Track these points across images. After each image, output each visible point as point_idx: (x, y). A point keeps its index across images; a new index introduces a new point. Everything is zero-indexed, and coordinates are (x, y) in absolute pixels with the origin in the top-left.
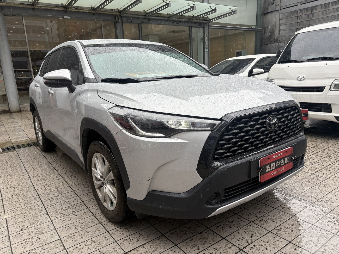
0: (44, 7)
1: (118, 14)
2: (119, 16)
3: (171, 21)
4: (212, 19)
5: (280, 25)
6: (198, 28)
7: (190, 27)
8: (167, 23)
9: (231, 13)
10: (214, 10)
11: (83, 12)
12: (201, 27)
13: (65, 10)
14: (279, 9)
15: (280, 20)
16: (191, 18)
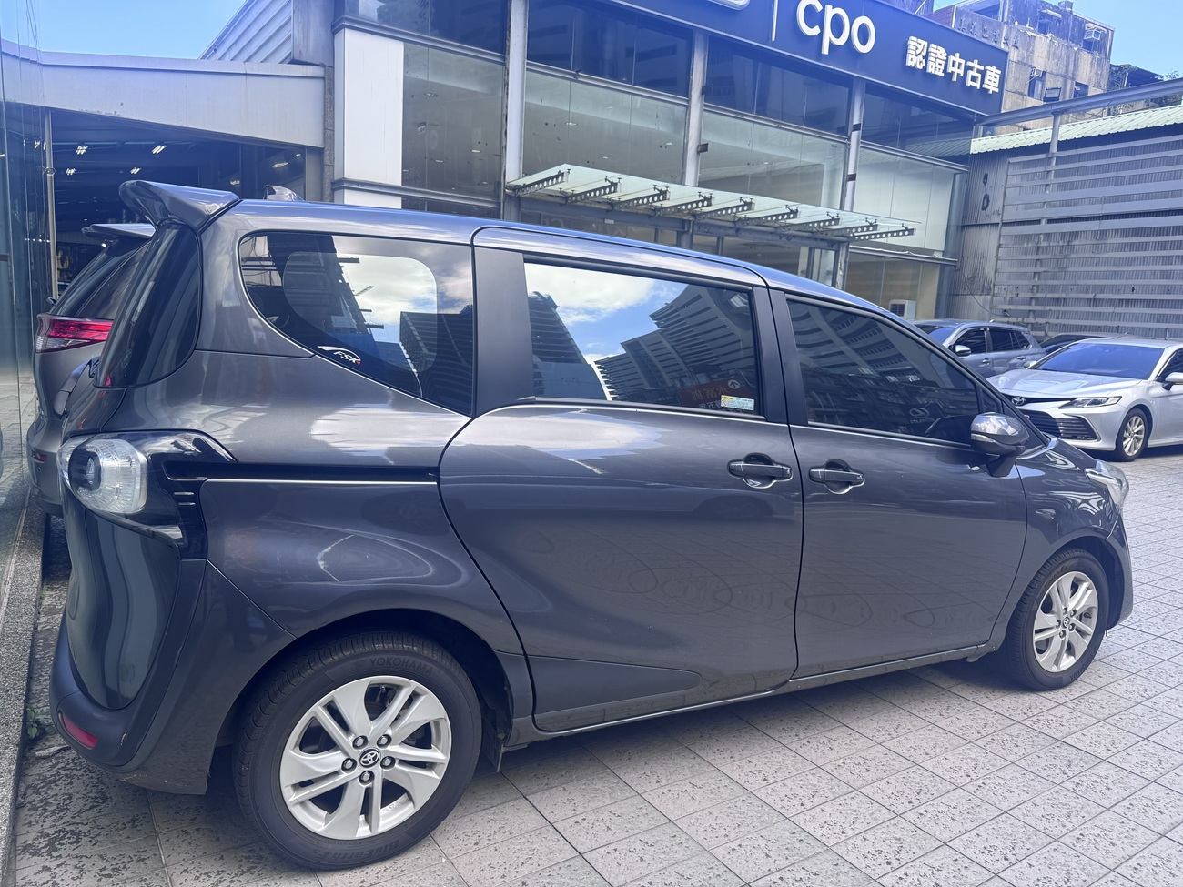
4: (859, 236)
5: (998, 258)
6: (823, 251)
7: (812, 249)
9: (904, 231)
10: (874, 226)
11: (637, 213)
12: (835, 250)
14: (998, 220)
15: (998, 249)
16: (818, 231)
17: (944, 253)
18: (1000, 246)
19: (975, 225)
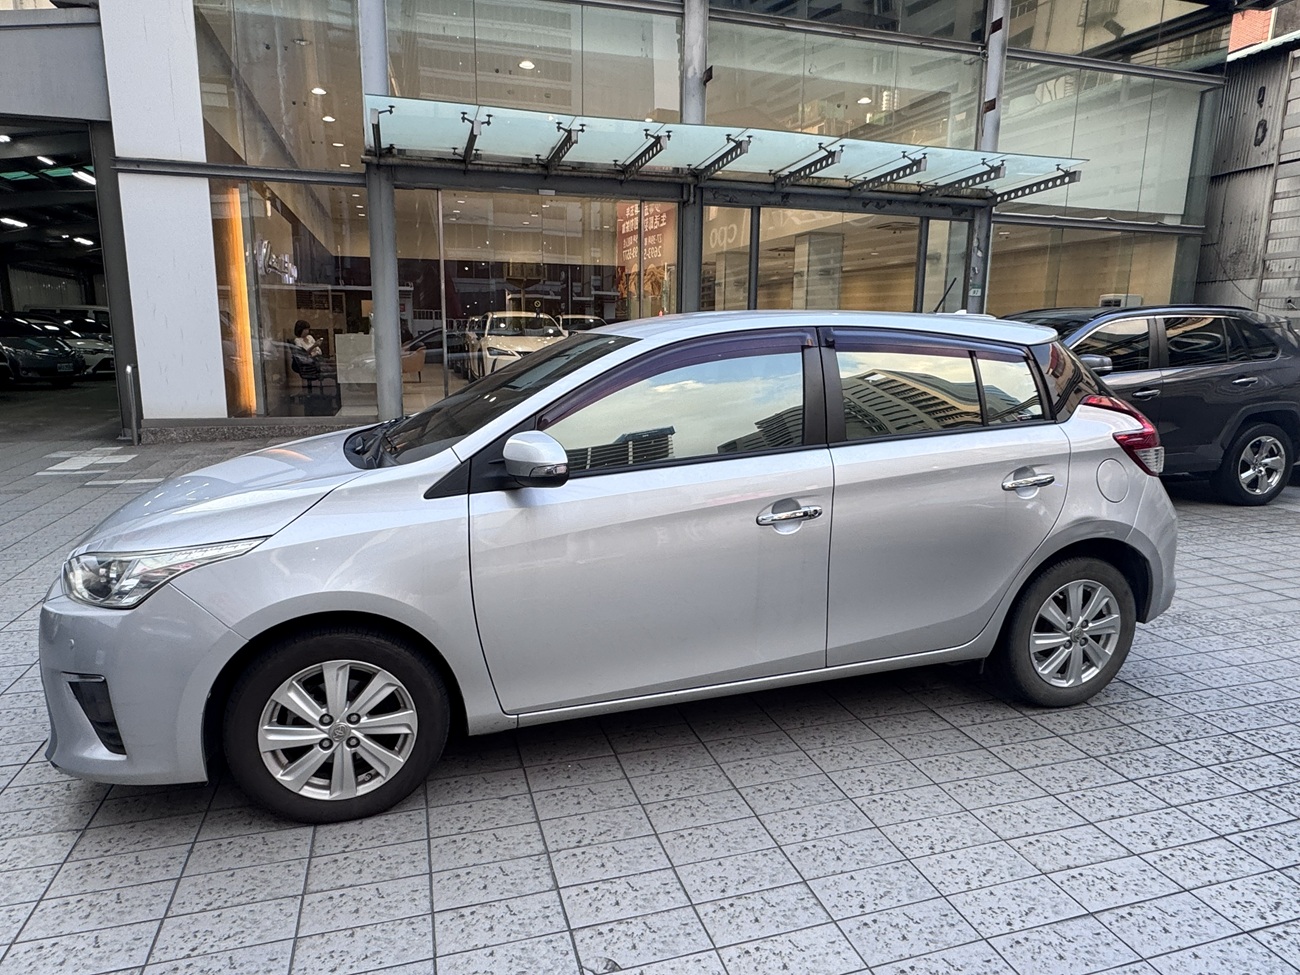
0: (492, 166)
1: (690, 179)
2: (692, 187)
3: (856, 199)
4: (1002, 195)
6: (953, 223)
7: (926, 220)
8: (845, 204)
9: (1062, 178)
10: (996, 171)
11: (591, 177)
12: (965, 220)
13: (545, 172)
14: (1273, 160)
15: (1272, 202)
16: (927, 191)
17: (1185, 216)
18: (1274, 197)
19: (1244, 171)
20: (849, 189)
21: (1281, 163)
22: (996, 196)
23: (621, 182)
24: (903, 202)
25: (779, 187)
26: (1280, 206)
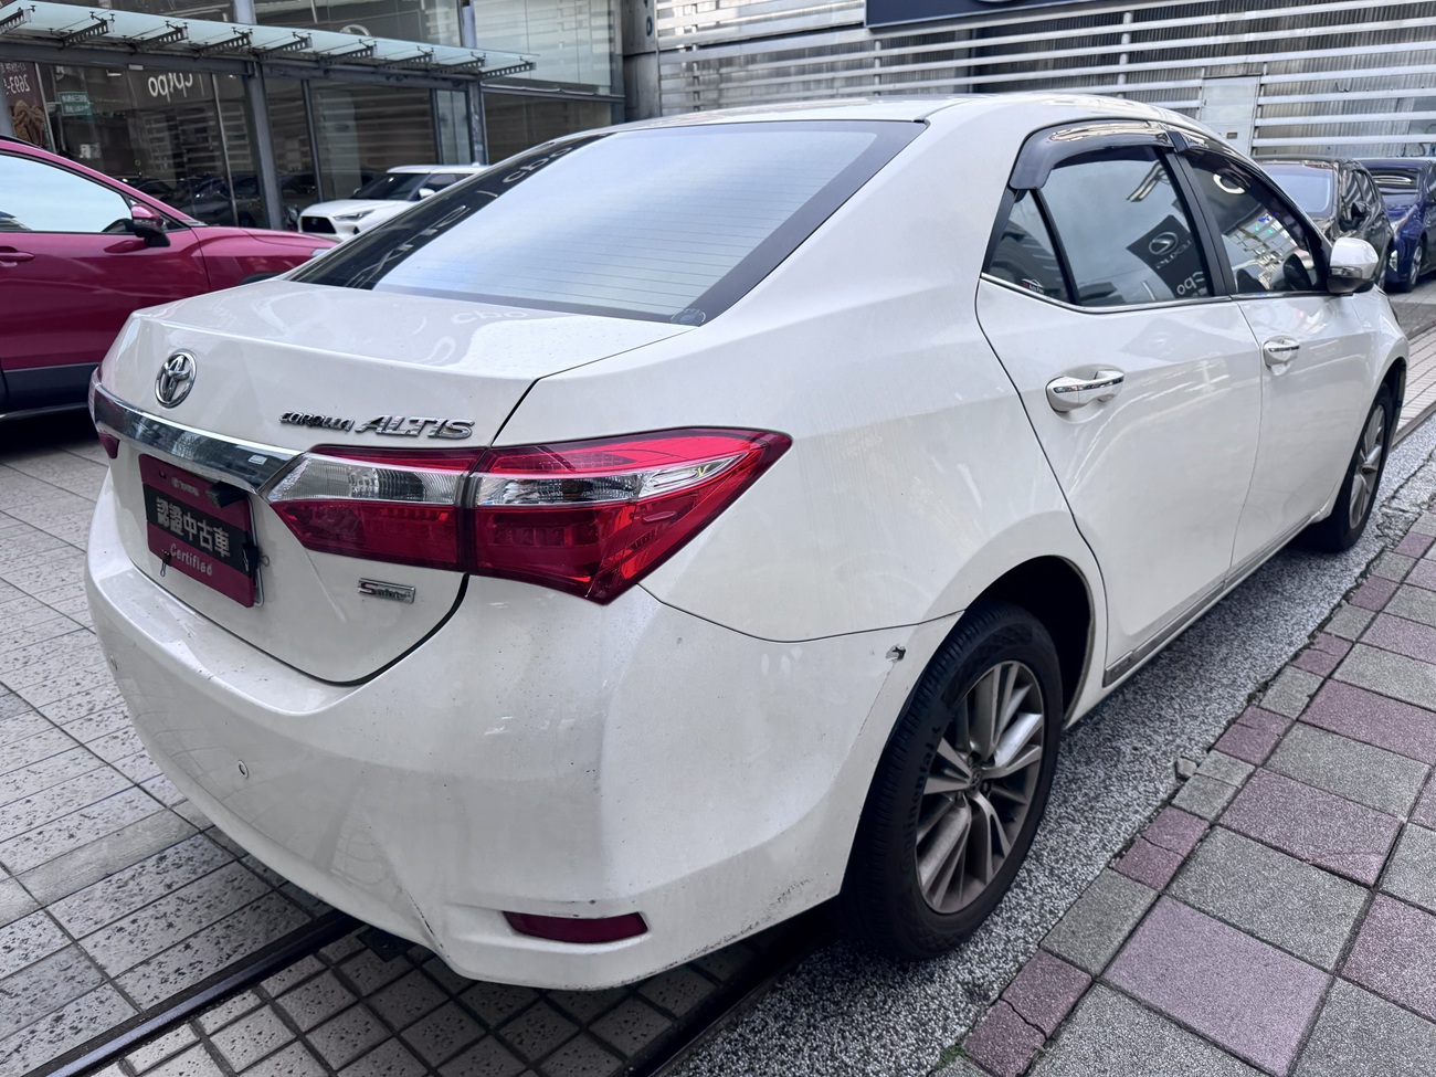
1: (252, 58)
2: (255, 64)
3: (383, 74)
4: (486, 73)
5: (661, 92)
6: (453, 91)
7: (432, 91)
8: (372, 78)
9: (525, 66)
10: (481, 60)
11: (172, 55)
12: (463, 91)
13: (133, 51)
14: (655, 49)
15: (660, 79)
16: (433, 69)
17: (612, 88)
20: (375, 66)
21: (661, 52)
22: (481, 73)
23: (195, 59)
24: (415, 77)
25: (323, 64)
26: (666, 84)
